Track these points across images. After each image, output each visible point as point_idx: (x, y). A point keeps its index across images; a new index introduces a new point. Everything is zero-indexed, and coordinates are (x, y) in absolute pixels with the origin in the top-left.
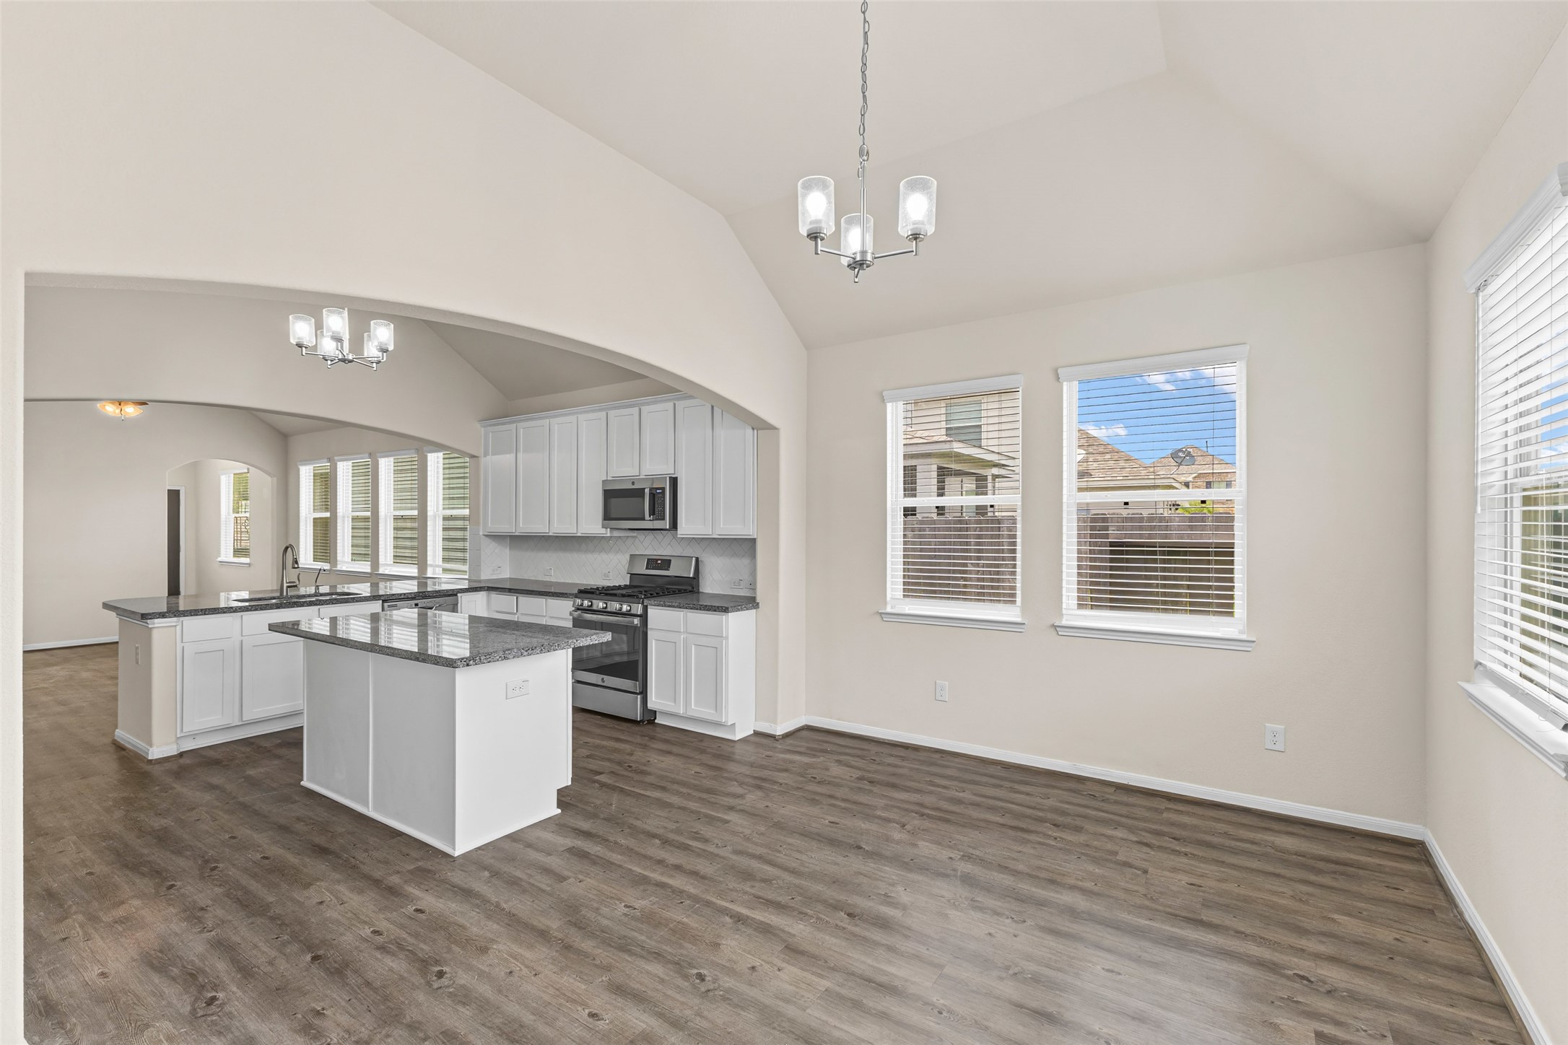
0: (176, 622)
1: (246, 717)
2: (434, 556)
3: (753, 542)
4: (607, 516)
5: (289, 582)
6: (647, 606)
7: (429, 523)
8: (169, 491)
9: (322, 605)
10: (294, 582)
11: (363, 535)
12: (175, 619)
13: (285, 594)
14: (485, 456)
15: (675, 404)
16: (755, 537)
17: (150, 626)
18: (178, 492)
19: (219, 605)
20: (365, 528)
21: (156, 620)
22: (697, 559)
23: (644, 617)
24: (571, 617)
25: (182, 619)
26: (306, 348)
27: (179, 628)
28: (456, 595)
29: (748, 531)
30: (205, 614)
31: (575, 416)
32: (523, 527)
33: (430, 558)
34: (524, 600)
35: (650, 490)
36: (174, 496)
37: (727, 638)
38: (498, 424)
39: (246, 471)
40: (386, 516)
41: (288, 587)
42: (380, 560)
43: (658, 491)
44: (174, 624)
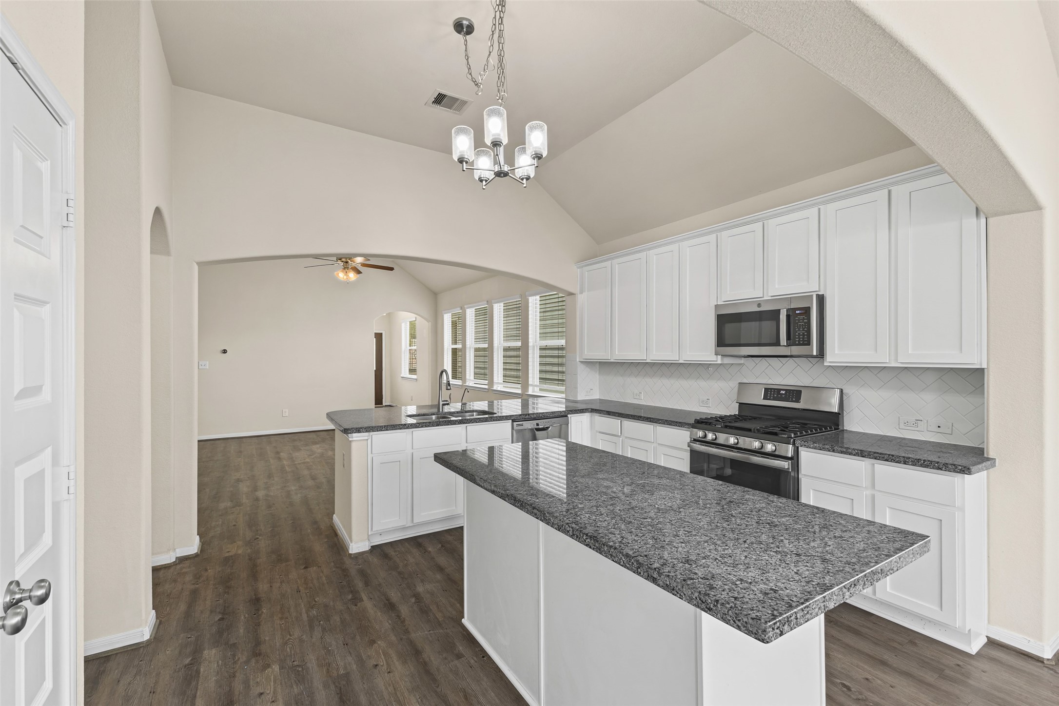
0: (368, 436)
1: (416, 521)
2: (533, 378)
3: (979, 373)
4: (721, 342)
5: (444, 401)
6: (798, 447)
7: (530, 352)
8: (376, 334)
9: (469, 423)
10: (447, 401)
11: (483, 360)
12: (367, 434)
13: (441, 411)
14: (581, 293)
15: (819, 209)
16: (984, 366)
17: (350, 439)
18: (381, 334)
19: (401, 422)
20: (484, 356)
21: (354, 435)
22: (842, 391)
23: (795, 460)
24: (689, 449)
25: (371, 433)
26: (467, 162)
27: (369, 441)
28: (566, 416)
29: (971, 359)
30: (387, 430)
31: (677, 245)
32: (619, 355)
33: (530, 380)
34: (628, 424)
35: (787, 310)
36: (379, 337)
37: (962, 509)
38: (591, 264)
39: (414, 319)
40: (498, 347)
41: (444, 405)
42: (494, 379)
43: (798, 312)
44: (366, 438)
